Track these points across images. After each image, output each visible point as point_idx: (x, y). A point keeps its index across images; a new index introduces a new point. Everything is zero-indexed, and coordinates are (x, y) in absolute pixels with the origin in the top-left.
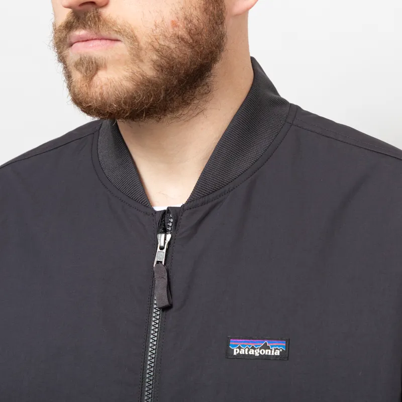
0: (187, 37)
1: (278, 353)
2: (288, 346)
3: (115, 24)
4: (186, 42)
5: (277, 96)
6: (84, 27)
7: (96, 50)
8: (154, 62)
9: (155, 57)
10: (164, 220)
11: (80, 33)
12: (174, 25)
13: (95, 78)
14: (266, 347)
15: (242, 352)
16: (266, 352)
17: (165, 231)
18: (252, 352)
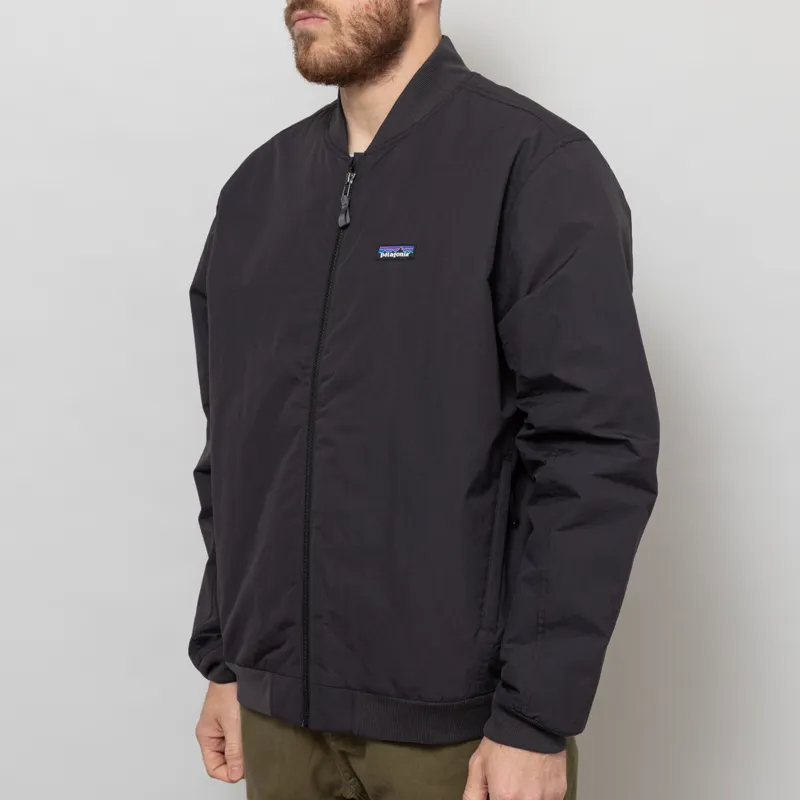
0: (377, 18)
1: (407, 255)
2: (415, 250)
3: (324, 6)
4: (376, 21)
5: (457, 66)
6: (302, 8)
7: (311, 26)
8: (352, 35)
9: (353, 32)
10: (355, 163)
11: (300, 12)
12: (367, 7)
13: (311, 48)
14: (400, 251)
15: (386, 255)
16: (401, 255)
17: (353, 171)
18: (392, 255)
